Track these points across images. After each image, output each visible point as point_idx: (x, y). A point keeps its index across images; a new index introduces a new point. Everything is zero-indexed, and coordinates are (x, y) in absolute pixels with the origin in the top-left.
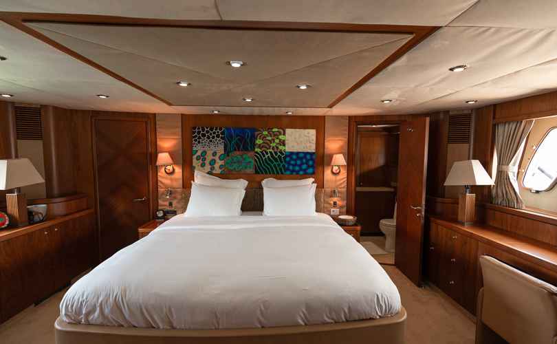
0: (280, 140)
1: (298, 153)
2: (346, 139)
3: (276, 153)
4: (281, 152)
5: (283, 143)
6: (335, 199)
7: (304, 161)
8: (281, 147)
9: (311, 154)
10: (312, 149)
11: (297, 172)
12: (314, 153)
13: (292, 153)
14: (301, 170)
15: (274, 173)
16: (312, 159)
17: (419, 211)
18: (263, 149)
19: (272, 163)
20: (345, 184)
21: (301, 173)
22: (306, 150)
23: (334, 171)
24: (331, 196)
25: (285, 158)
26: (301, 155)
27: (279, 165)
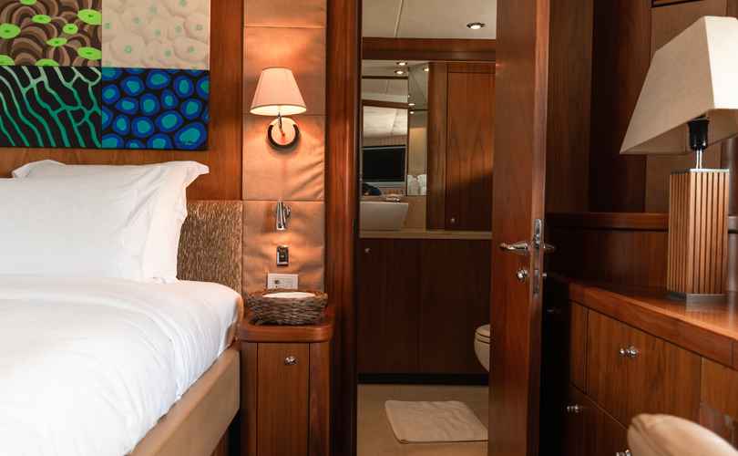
0: (82, 25)
1: (145, 74)
2: (319, 28)
3: (68, 73)
4: (85, 69)
5: (92, 37)
6: (284, 239)
7: (169, 100)
8: (86, 53)
9: (194, 77)
10: (197, 56)
11: (145, 142)
12: (204, 74)
13: (125, 74)
14: (157, 131)
15: (60, 144)
16: (194, 95)
17: (524, 261)
18: (19, 58)
19: (55, 106)
20: (319, 186)
21: (160, 143)
22: (172, 63)
23: (276, 137)
24: (269, 228)
25: (98, 90)
26: (158, 81)
27: (78, 115)
